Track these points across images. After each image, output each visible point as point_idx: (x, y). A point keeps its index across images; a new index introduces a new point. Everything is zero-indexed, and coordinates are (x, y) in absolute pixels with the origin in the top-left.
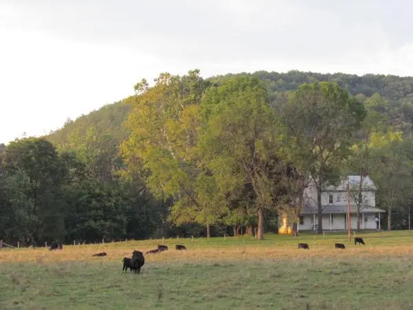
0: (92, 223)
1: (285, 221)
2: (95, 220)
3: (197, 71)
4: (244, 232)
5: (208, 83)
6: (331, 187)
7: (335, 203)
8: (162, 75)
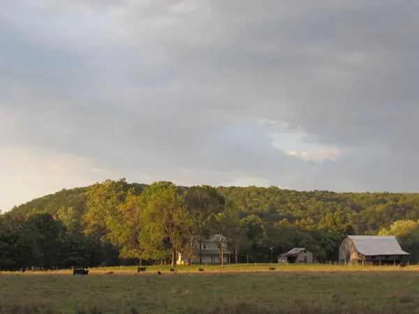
0: (72, 258)
1: (180, 257)
2: (74, 257)
3: (125, 179)
4: (160, 264)
5: (130, 186)
6: (206, 240)
7: (207, 249)
8: (107, 180)
